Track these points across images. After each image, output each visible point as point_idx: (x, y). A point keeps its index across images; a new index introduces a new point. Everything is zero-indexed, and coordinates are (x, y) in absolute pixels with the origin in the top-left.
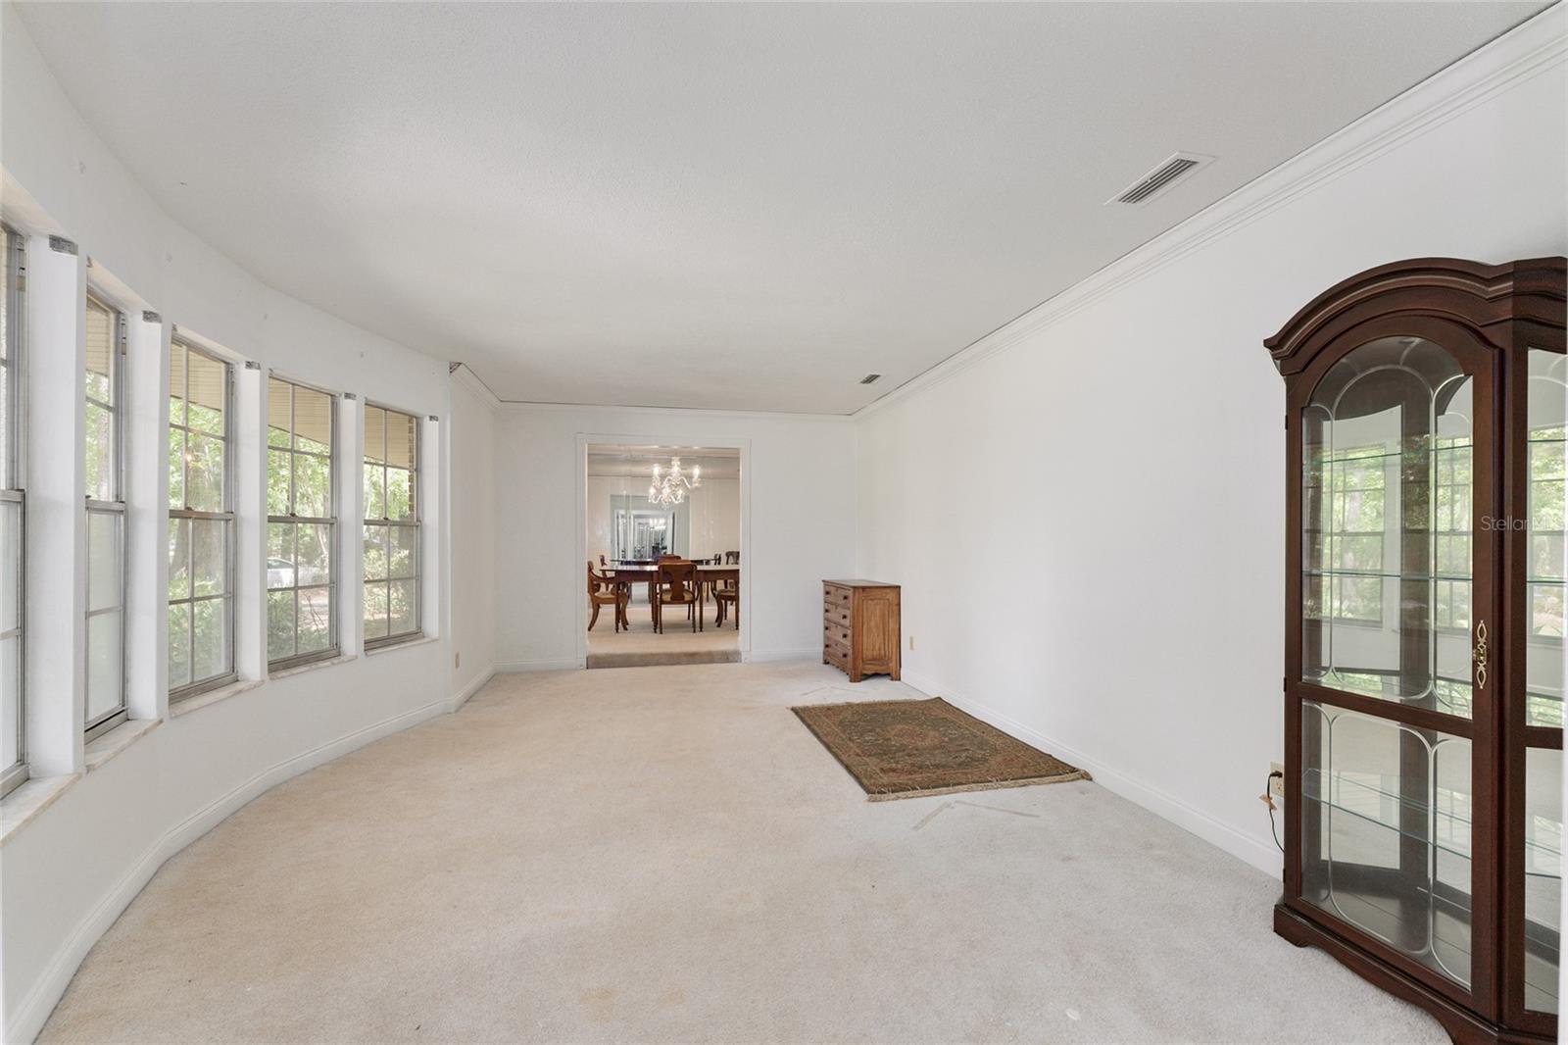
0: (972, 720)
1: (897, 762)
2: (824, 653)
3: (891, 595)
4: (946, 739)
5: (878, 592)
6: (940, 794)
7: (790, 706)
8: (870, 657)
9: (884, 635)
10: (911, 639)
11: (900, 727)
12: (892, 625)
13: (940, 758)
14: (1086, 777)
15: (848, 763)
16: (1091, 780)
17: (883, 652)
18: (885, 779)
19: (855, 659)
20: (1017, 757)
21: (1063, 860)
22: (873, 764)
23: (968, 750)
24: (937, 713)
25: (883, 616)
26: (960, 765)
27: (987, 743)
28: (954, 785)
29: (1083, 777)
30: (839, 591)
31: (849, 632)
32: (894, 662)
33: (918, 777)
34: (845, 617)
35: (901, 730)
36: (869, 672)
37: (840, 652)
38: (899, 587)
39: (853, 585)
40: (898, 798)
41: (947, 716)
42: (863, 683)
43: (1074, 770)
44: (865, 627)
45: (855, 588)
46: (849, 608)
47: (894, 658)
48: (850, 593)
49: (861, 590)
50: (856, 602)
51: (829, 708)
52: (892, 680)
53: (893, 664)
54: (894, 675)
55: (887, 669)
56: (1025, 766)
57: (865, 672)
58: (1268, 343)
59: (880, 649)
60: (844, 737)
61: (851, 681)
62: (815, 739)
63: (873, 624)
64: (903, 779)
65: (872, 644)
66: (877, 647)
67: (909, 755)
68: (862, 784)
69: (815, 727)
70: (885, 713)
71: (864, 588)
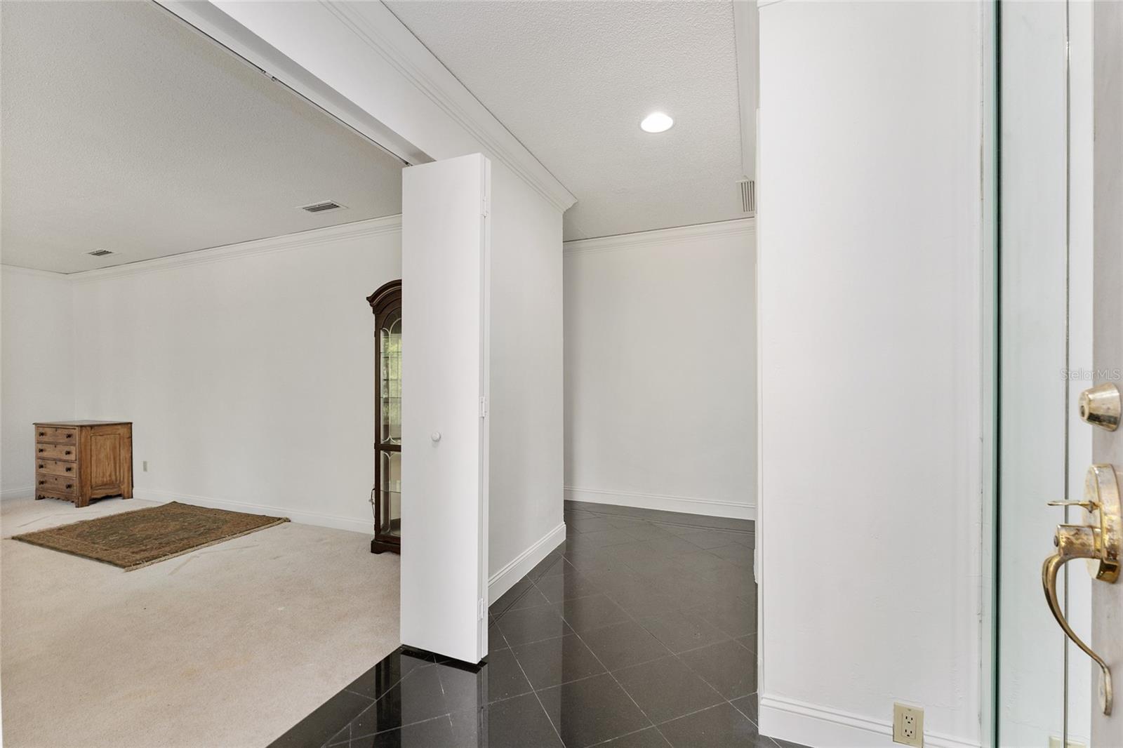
0: (204, 510)
1: (146, 546)
2: (37, 489)
3: (122, 431)
4: (186, 524)
5: (109, 430)
6: (188, 552)
7: (10, 537)
8: (100, 482)
9: (115, 463)
10: (145, 463)
11: (143, 525)
12: (124, 454)
13: (183, 534)
14: (288, 520)
15: (97, 556)
16: (290, 521)
17: (113, 478)
18: (138, 557)
19: (82, 487)
20: (242, 521)
21: (275, 559)
22: (122, 552)
23: (205, 526)
24: (175, 511)
25: (114, 448)
26: (199, 535)
27: (219, 519)
28: (197, 546)
29: (285, 521)
30: (59, 431)
31: (75, 466)
32: (126, 485)
33: (167, 549)
34: (68, 453)
35: (145, 527)
36: (99, 496)
37: (62, 485)
38: (131, 423)
39: (78, 424)
40: (153, 563)
41: (184, 511)
42: (92, 506)
43: (279, 519)
44: (94, 458)
45: (81, 426)
46: (74, 445)
47: (126, 480)
48: (76, 432)
49: (89, 429)
50: (83, 440)
51: (60, 529)
52: (124, 498)
53: (124, 487)
54: (126, 495)
55: (121, 490)
56: (248, 524)
57: (95, 496)
58: (368, 298)
59: (110, 476)
60: (87, 543)
61: (76, 507)
62: (53, 552)
63: (102, 456)
64: (154, 553)
65: (101, 471)
66: (108, 474)
67: (156, 539)
68: (116, 565)
69: (50, 544)
70: (124, 520)
71: (92, 427)
